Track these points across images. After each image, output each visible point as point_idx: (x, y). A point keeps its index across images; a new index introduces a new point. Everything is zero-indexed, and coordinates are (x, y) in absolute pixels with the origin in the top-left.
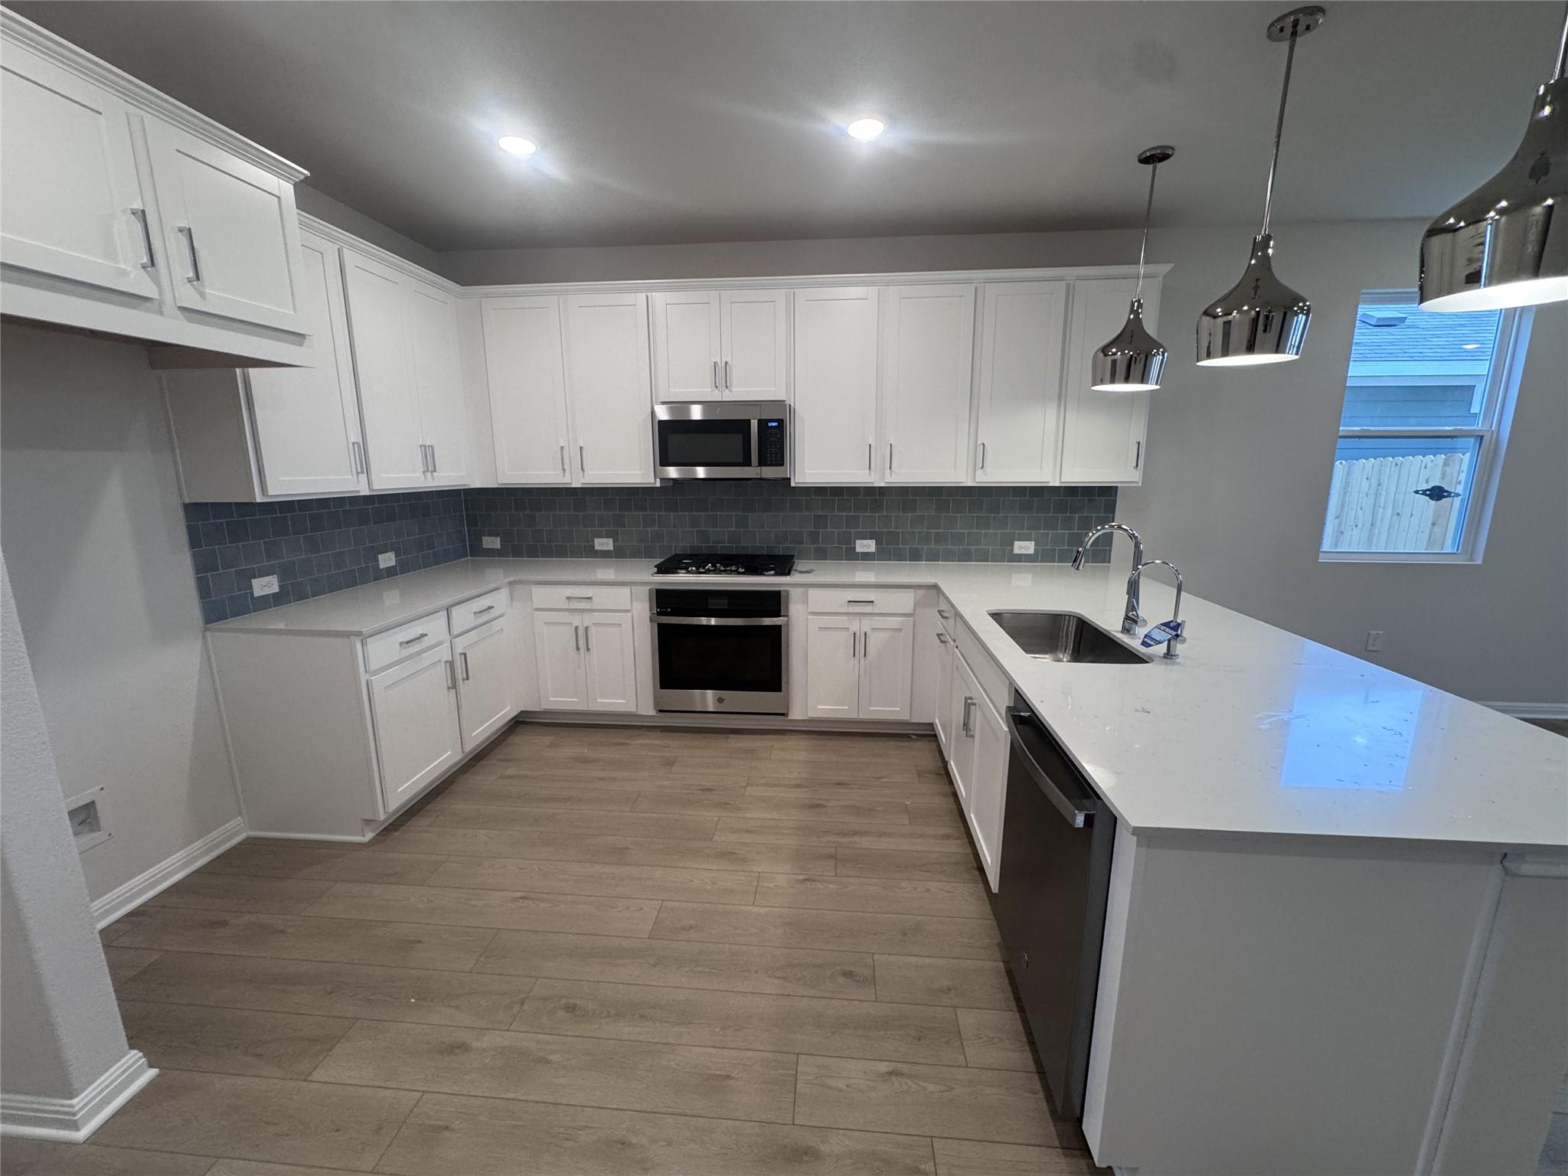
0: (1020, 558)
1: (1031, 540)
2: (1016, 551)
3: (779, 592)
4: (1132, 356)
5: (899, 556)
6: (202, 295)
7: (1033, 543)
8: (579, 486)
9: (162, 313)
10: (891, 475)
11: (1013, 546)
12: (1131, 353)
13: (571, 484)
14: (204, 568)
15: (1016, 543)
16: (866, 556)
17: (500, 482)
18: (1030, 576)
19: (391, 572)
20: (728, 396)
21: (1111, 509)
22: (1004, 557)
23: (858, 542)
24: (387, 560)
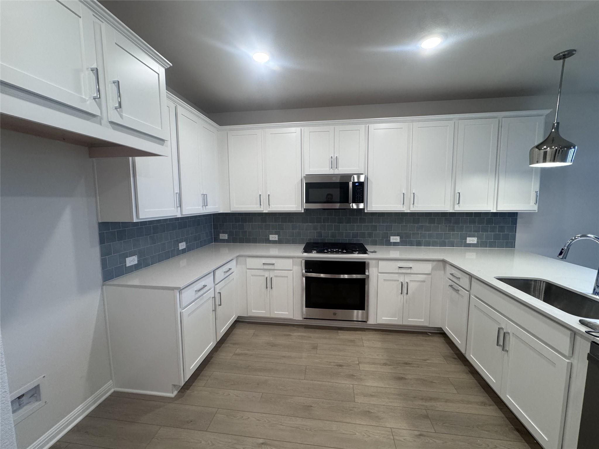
0: (470, 245)
1: (475, 237)
2: (468, 242)
3: (364, 263)
4: (556, 149)
5: (411, 244)
6: (121, 116)
7: (476, 238)
8: (267, 212)
9: (101, 124)
10: (413, 207)
11: (466, 240)
12: (556, 148)
13: (263, 211)
14: (105, 254)
15: (467, 238)
16: (395, 244)
17: (231, 210)
18: (474, 254)
19: (184, 251)
20: (336, 172)
21: (515, 222)
22: (462, 244)
23: (392, 237)
24: (182, 246)
